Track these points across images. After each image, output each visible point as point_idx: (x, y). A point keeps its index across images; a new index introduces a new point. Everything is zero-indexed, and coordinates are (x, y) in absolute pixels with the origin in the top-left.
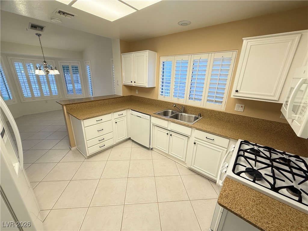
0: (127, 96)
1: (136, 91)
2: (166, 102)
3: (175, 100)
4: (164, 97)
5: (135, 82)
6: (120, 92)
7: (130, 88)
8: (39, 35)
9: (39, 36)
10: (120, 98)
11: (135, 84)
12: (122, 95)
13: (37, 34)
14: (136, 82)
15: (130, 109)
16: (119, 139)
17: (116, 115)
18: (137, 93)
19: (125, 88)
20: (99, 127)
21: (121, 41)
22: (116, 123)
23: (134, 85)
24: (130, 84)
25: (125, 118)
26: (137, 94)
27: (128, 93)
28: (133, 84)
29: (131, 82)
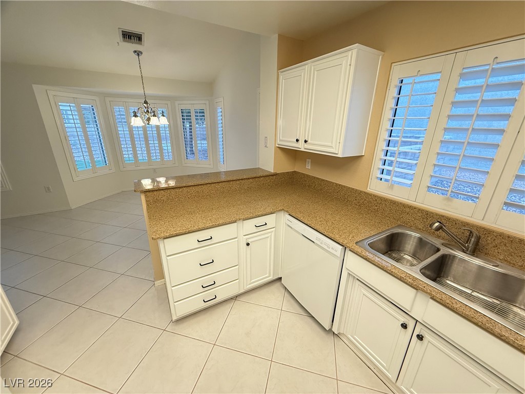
0: (283, 174)
1: (306, 161)
2: (394, 203)
3: (435, 203)
4: (391, 187)
5: (306, 141)
6: (269, 163)
7: (293, 154)
8: (138, 53)
9: (138, 55)
10: (267, 178)
11: (306, 146)
12: (272, 171)
13: (135, 52)
14: (309, 141)
15: (287, 212)
16: (254, 282)
17: (249, 225)
18: (309, 166)
19: (281, 154)
20: (204, 254)
21: (282, 38)
22: (248, 244)
23: (303, 150)
24: (293, 145)
25: (273, 234)
26: (308, 169)
27: (286, 167)
28: (301, 146)
29: (297, 140)
